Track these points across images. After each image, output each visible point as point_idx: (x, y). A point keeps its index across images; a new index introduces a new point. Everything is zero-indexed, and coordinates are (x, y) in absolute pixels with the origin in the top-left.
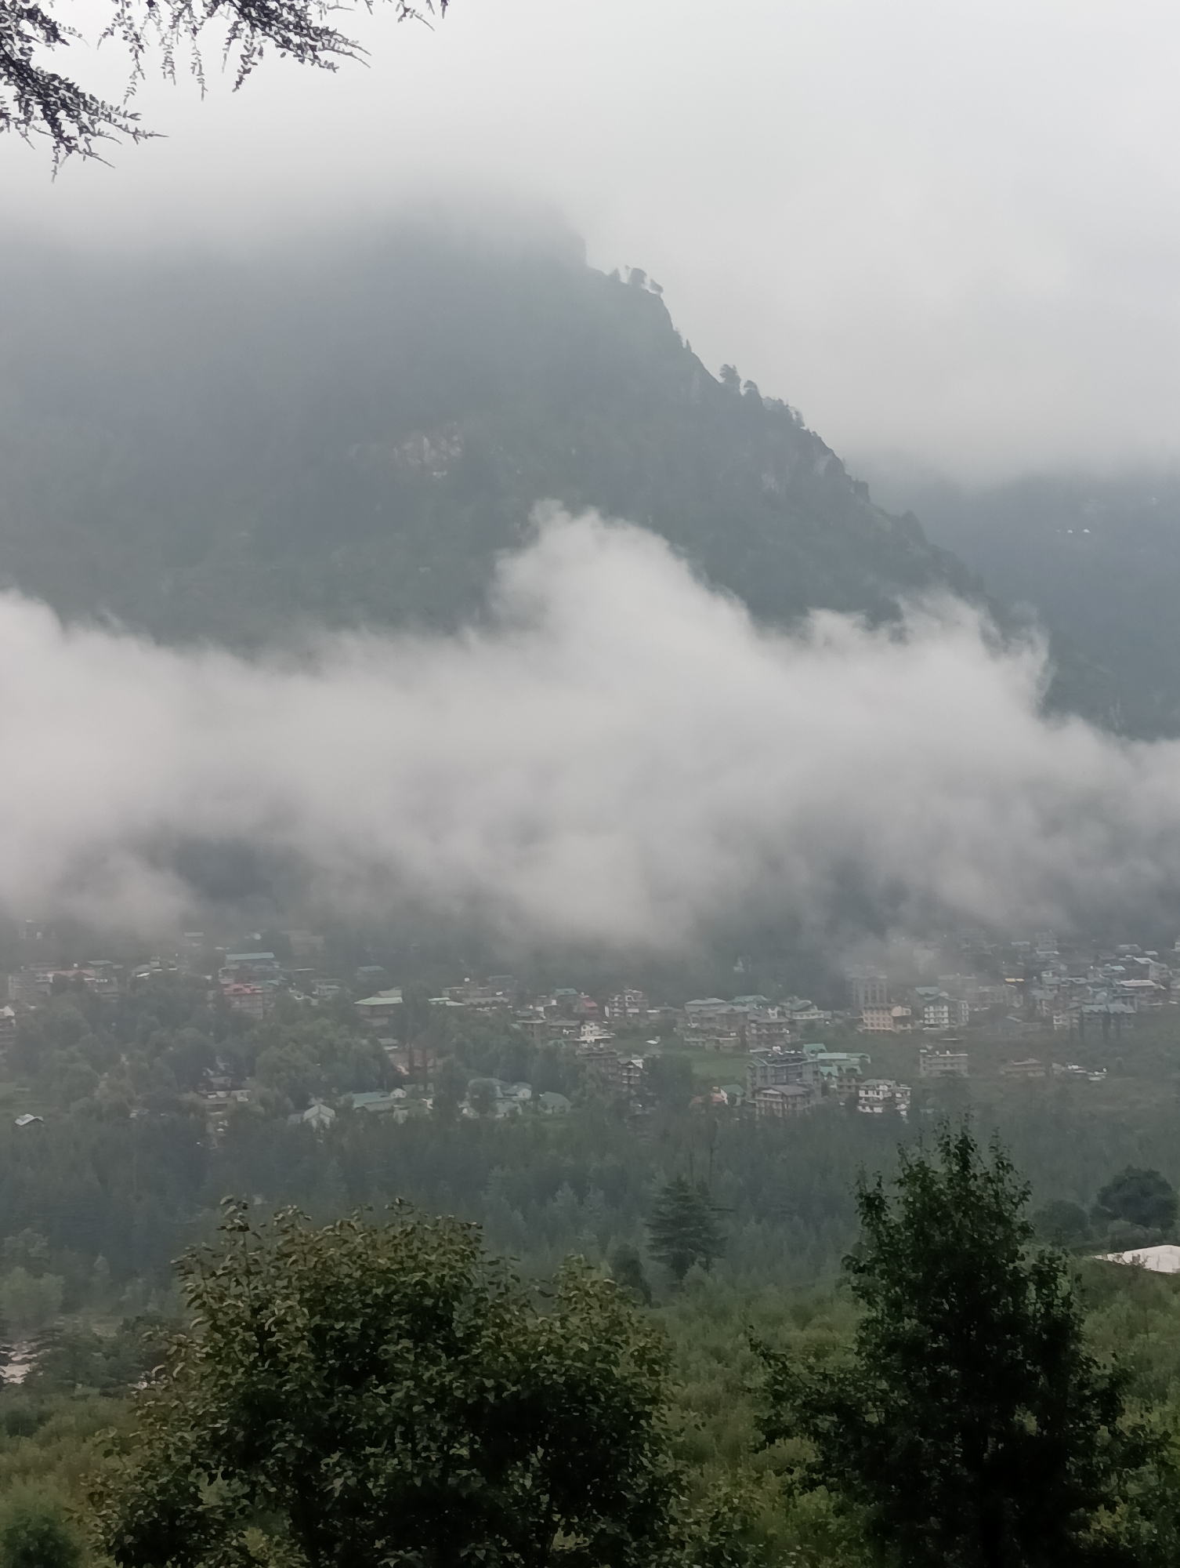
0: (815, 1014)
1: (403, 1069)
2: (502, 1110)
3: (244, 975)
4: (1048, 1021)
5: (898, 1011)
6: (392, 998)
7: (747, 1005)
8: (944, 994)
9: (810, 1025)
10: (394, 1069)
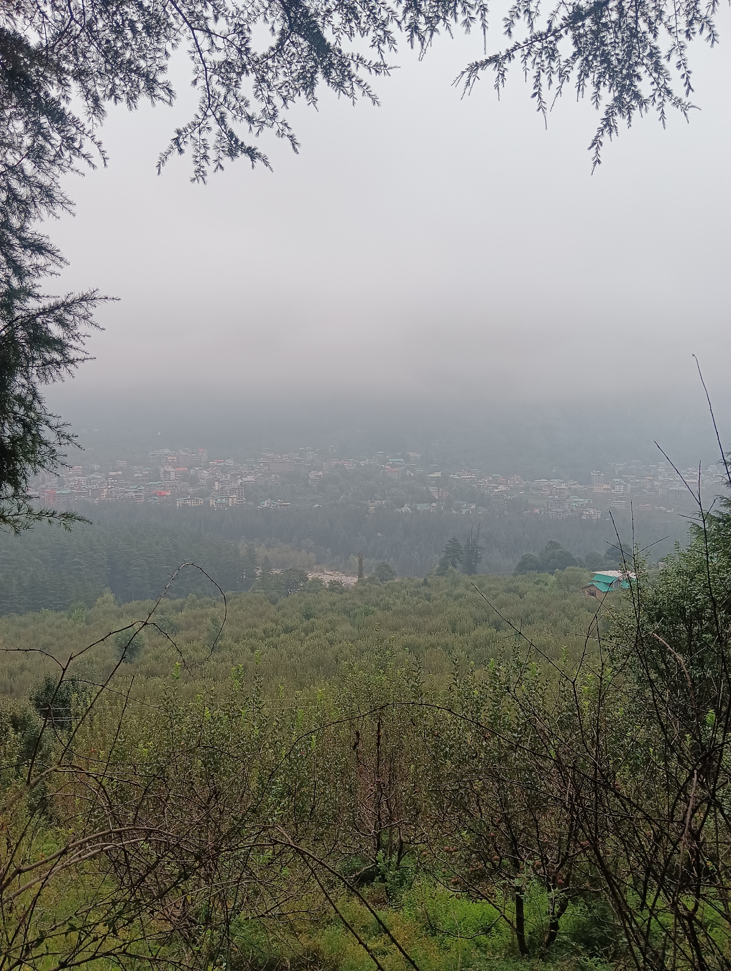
0: (578, 486)
1: (437, 497)
2: (464, 512)
3: (393, 466)
4: (658, 492)
5: (606, 486)
6: (438, 474)
7: (555, 482)
8: (622, 482)
9: (575, 490)
10: (433, 496)
